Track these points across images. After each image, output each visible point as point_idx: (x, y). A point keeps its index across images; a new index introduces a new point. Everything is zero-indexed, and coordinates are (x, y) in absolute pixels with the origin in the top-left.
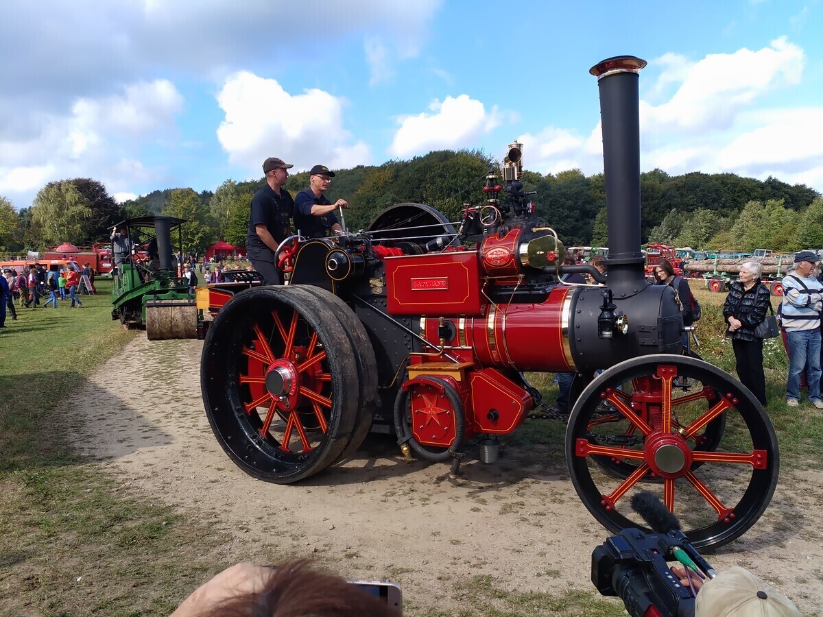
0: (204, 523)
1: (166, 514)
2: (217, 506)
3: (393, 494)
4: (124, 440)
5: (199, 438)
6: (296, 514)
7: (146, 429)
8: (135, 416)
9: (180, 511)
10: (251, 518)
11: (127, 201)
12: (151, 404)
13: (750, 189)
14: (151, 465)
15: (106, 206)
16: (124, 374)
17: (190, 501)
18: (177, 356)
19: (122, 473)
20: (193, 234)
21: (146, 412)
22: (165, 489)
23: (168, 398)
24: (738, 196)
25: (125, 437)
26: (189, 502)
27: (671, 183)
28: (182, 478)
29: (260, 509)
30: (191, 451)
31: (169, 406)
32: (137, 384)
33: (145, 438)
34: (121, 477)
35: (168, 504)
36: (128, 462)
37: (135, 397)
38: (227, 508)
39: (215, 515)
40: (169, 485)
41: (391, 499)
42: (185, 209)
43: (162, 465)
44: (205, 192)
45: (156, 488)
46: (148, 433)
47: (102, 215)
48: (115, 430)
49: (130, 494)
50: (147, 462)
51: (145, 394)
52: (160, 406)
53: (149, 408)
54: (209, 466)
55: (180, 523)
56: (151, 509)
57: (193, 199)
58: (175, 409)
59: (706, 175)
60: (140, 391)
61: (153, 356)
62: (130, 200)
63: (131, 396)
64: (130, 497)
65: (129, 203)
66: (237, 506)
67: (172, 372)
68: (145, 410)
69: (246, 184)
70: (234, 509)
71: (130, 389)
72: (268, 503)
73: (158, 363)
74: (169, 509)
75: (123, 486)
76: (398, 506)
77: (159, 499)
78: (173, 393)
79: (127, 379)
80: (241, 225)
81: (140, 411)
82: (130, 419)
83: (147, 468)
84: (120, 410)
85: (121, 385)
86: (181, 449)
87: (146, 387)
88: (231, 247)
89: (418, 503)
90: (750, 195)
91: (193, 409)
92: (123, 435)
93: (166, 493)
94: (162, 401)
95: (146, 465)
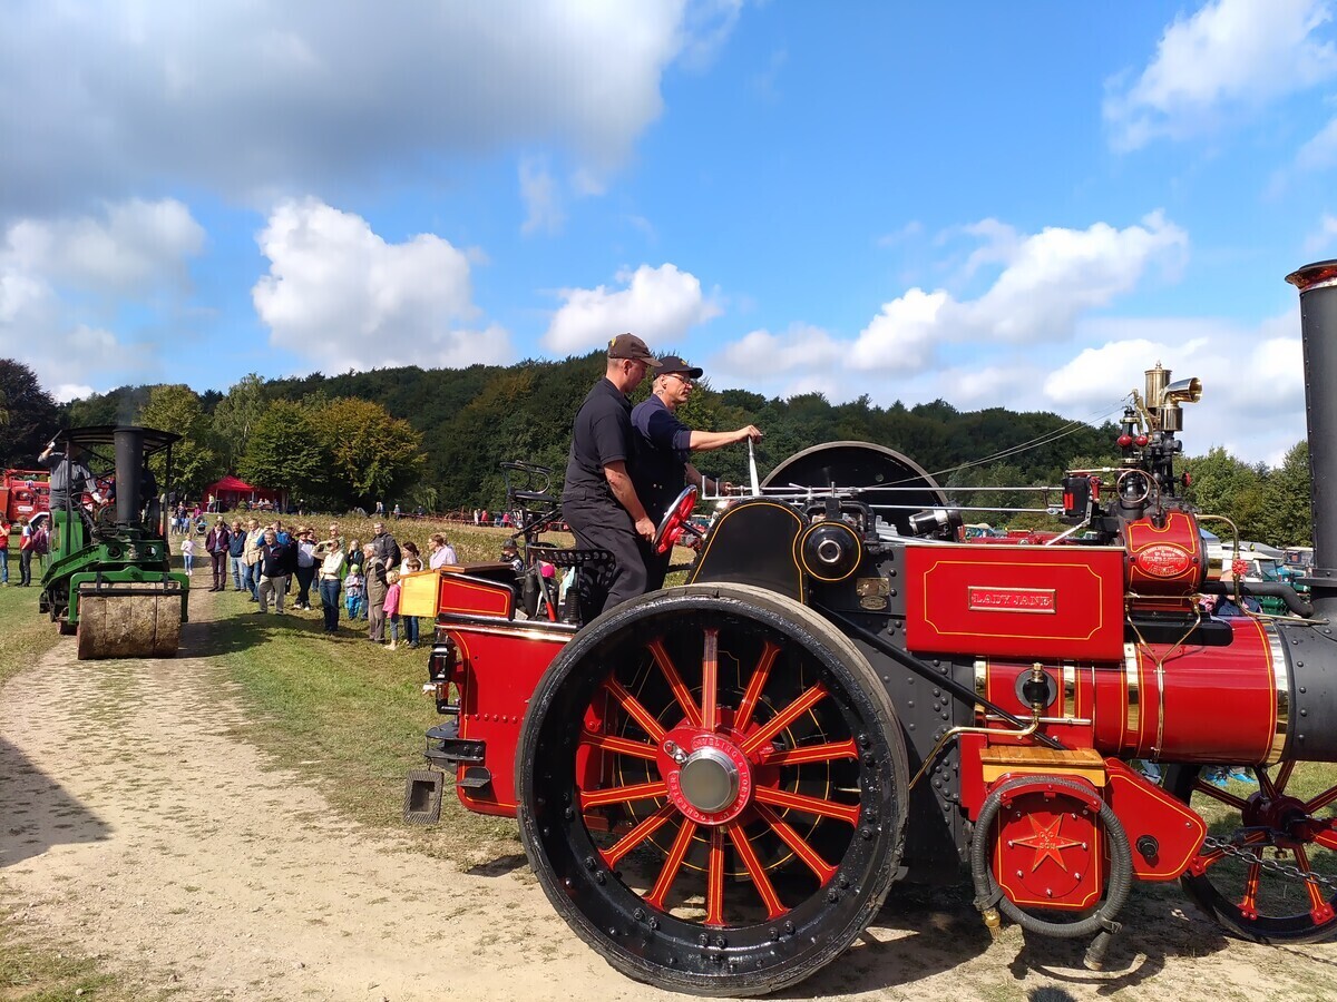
0: (154, 990)
1: (84, 975)
2: (181, 957)
3: (494, 940)
4: (23, 830)
5: (158, 829)
6: (321, 976)
7: (64, 810)
8: (48, 785)
9: (112, 967)
10: (239, 983)
11: (73, 401)
12: (78, 764)
13: (1078, 439)
14: (67, 879)
15: (34, 407)
16: (35, 707)
17: (131, 949)
18: (134, 676)
19: (12, 893)
20: (182, 463)
21: (68, 779)
22: (89, 925)
23: (110, 754)
24: (1061, 449)
25: (25, 824)
26: (130, 951)
27: (961, 422)
28: (121, 903)
29: (257, 965)
30: (143, 855)
31: (111, 768)
32: (58, 726)
33: (63, 827)
34: (10, 900)
35: (90, 954)
36: (24, 872)
37: (51, 750)
38: (199, 963)
39: (175, 977)
40: (96, 917)
41: (489, 949)
42: (173, 420)
43: (87, 879)
44: (210, 393)
45: (71, 923)
46: (68, 817)
47: (25, 423)
48: (8, 811)
49: (21, 934)
50: (61, 872)
51: (70, 744)
52: (94, 768)
53: (73, 771)
54: (171, 883)
55: (109, 991)
56: (57, 963)
57: (190, 403)
58: (120, 775)
59: (1013, 413)
60: (61, 740)
61: (90, 675)
62: (78, 399)
63: (44, 748)
64: (20, 939)
65: (76, 403)
66: (215, 959)
67: (122, 705)
68: (68, 775)
69: (281, 382)
70: (211, 964)
71: (44, 735)
72: (272, 954)
73: (99, 688)
74: (90, 964)
75: (10, 918)
76: (501, 964)
77: (75, 945)
78: (121, 744)
79: (39, 715)
80: (268, 451)
81: (58, 776)
82: (38, 792)
83: (60, 884)
84: (21, 773)
85: (27, 726)
86: (124, 850)
87: (72, 732)
88: (246, 486)
89: (538, 958)
90: (1078, 448)
91: (152, 775)
92: (22, 820)
93: (90, 932)
94: (98, 759)
95: (58, 879)
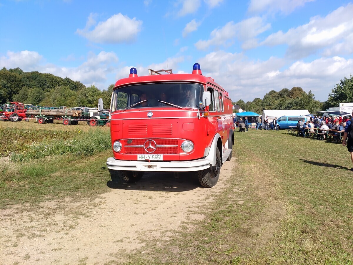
13: (59, 81)
24: (54, 84)
27: (25, 75)
59: (40, 73)
90: (59, 84)
